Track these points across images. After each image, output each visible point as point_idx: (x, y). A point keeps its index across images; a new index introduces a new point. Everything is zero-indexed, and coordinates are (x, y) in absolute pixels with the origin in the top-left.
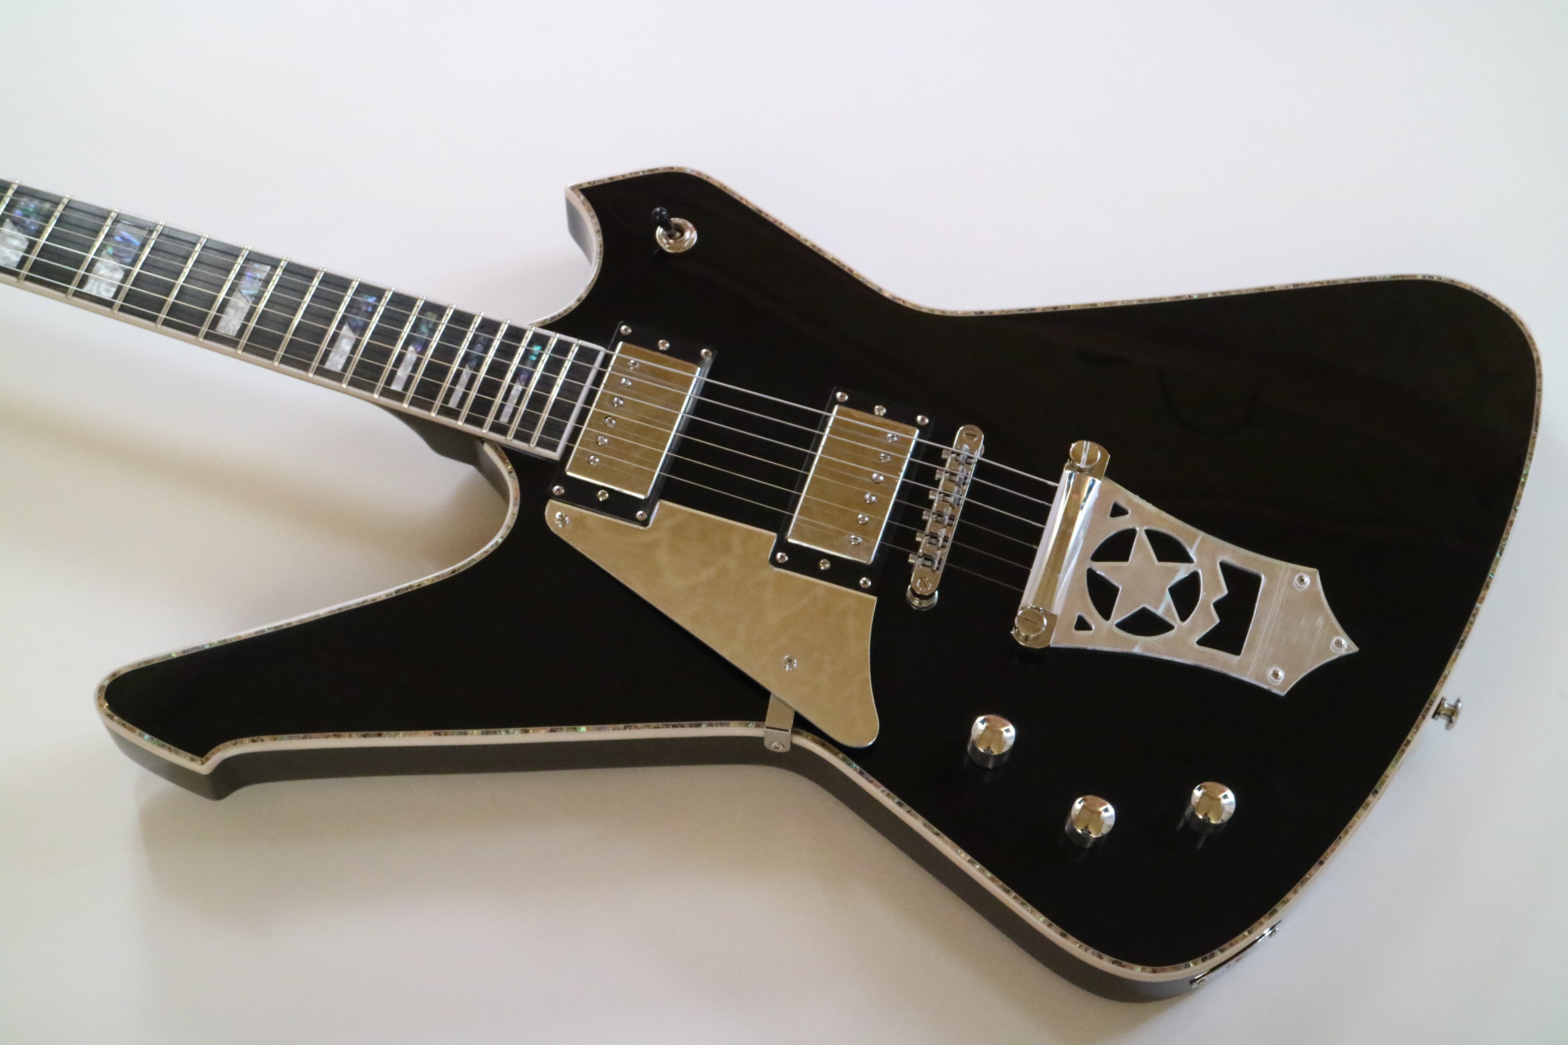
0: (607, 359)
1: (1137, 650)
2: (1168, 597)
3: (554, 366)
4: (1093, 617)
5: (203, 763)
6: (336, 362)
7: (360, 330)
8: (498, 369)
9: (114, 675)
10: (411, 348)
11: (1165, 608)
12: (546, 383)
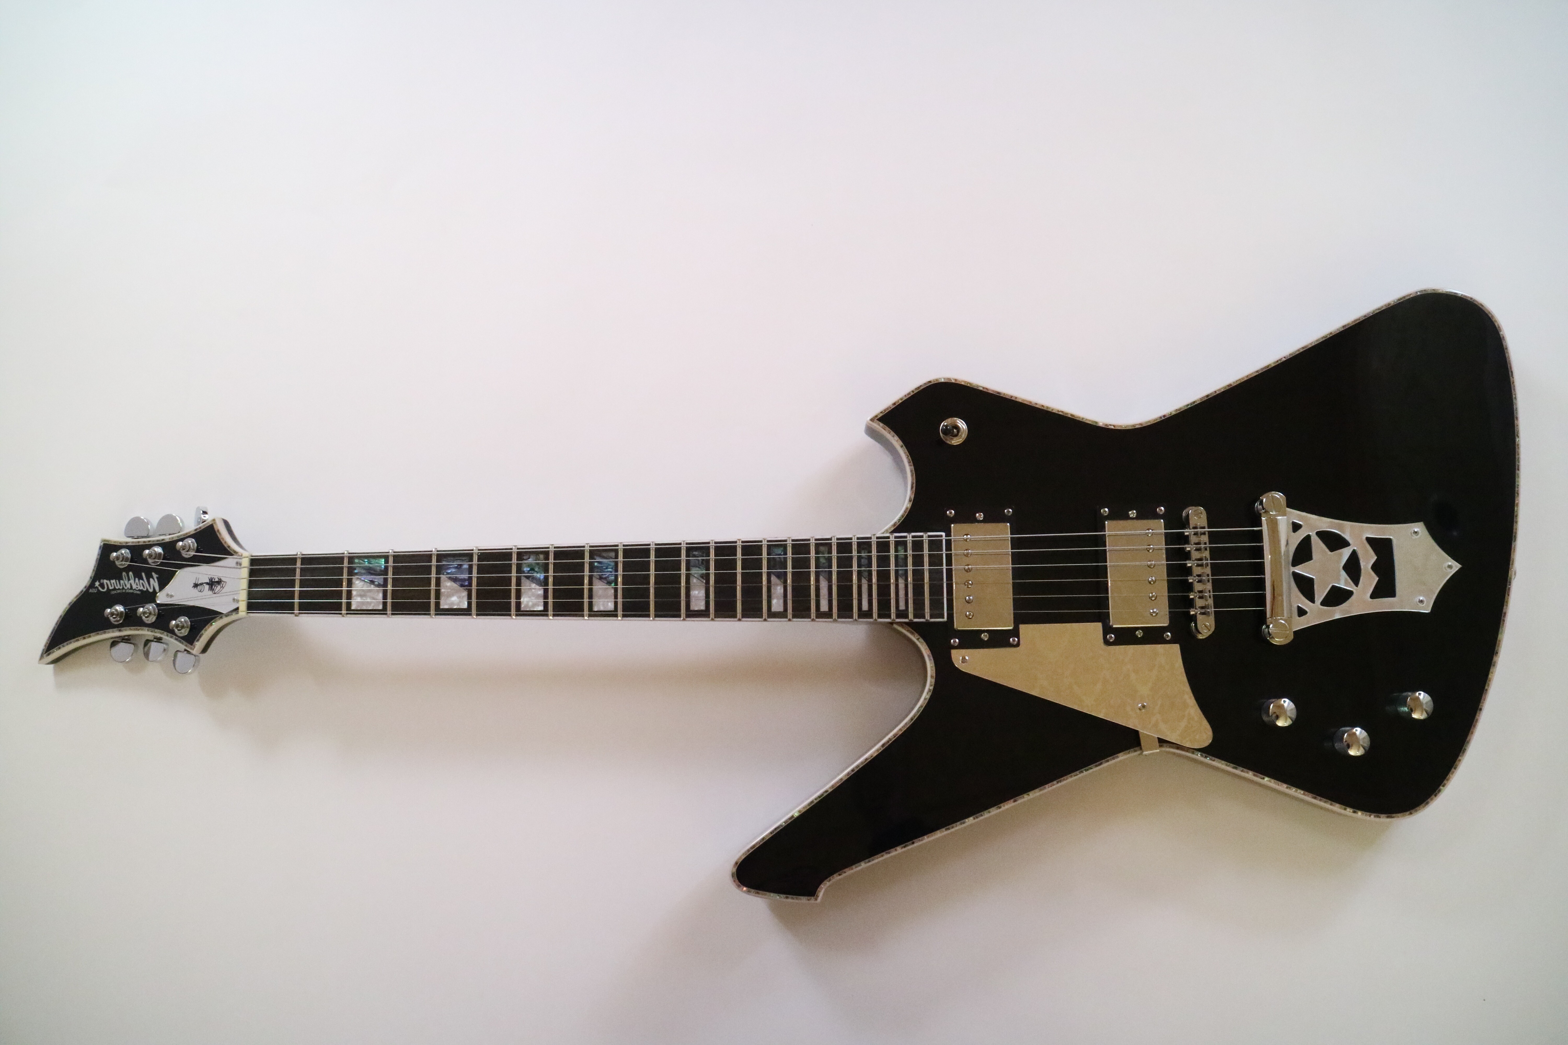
0: (949, 543)
1: (1337, 616)
2: (1343, 574)
3: (918, 560)
4: (1305, 604)
5: (816, 900)
6: (777, 605)
7: (783, 577)
8: (884, 576)
9: (736, 863)
10: (821, 578)
11: (1344, 582)
12: (918, 575)
